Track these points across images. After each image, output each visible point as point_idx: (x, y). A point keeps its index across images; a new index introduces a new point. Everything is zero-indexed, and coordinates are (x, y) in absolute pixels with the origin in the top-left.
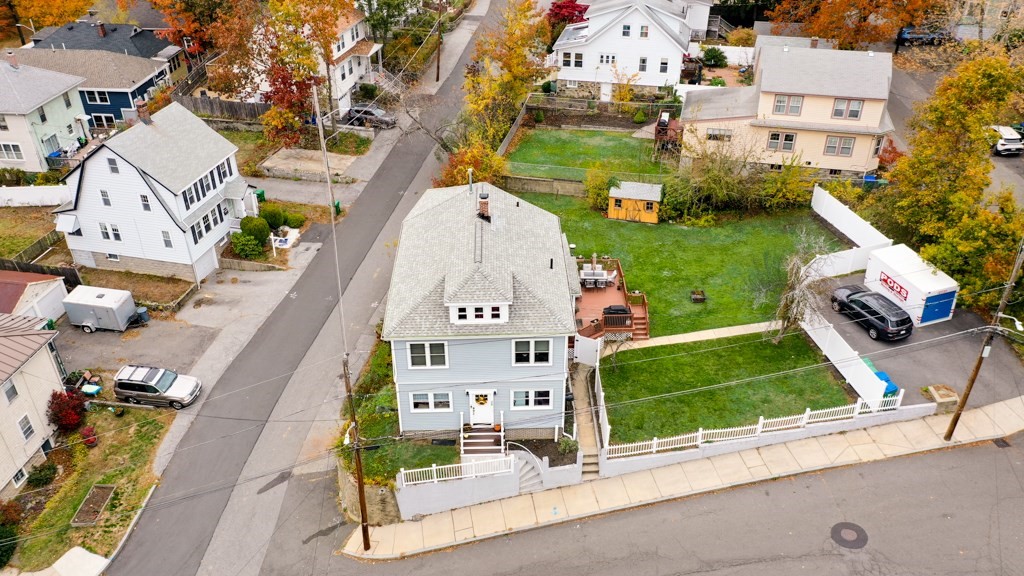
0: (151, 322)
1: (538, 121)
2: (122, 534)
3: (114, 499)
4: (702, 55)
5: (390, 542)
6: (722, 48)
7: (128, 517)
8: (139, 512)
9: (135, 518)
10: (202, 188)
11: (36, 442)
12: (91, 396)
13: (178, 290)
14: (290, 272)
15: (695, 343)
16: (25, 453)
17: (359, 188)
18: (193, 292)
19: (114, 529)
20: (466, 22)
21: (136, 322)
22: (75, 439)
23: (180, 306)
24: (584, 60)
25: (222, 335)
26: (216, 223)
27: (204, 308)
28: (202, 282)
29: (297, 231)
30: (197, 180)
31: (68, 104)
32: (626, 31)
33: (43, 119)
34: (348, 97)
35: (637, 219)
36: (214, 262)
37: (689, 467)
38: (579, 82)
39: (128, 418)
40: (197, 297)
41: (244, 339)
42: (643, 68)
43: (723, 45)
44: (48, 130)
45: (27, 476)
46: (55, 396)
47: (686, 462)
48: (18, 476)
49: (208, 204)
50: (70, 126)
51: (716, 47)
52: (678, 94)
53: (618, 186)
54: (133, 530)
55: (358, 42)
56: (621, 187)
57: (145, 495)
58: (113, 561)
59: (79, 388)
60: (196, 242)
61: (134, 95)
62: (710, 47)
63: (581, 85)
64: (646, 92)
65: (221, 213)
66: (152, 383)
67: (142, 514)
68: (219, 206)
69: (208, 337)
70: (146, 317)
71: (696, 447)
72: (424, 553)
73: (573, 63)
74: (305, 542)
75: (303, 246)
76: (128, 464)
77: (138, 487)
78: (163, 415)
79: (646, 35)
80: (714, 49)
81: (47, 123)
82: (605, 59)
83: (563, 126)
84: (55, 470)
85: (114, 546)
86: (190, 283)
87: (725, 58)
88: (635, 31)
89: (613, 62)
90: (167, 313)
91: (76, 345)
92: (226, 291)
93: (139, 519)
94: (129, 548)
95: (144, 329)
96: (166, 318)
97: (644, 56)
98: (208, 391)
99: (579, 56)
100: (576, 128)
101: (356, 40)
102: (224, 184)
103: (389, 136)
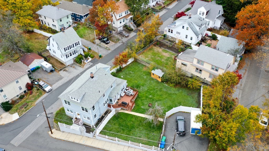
0: (55, 72)
1: (157, 45)
2: (24, 113)
3: (27, 106)
4: (211, 35)
5: (56, 134)
6: (217, 35)
7: (26, 110)
8: (29, 110)
9: (27, 111)
10: (70, 47)
11: (23, 91)
12: (36, 84)
13: (62, 66)
14: (83, 69)
15: (139, 116)
16: (20, 92)
17: (109, 52)
18: (65, 67)
19: (23, 112)
20: (165, 10)
21: (52, 71)
22: (29, 92)
23: (61, 70)
24: (173, 32)
25: (63, 79)
26: (73, 54)
27: (64, 72)
28: (68, 66)
29: (91, 59)
30: (69, 46)
31: (68, 18)
32: (183, 27)
33: (61, 21)
34: (122, 27)
35: (157, 79)
36: (72, 62)
37: (113, 144)
38: (172, 37)
39: (39, 91)
40: (65, 69)
41: (66, 81)
42: (186, 38)
43: (217, 34)
44: (62, 23)
45: (19, 96)
46: (28, 84)
47: (113, 143)
48: (18, 96)
49: (71, 50)
50: (68, 22)
51: (215, 34)
52: (192, 47)
53: (154, 70)
54: (26, 113)
55: (127, 15)
56: (155, 70)
57: (31, 107)
58: (20, 118)
59: (35, 82)
60: (67, 58)
61: (84, 16)
62: (214, 34)
63: (172, 38)
64: (187, 44)
65: (75, 52)
66: (43, 86)
67: (29, 111)
68: (75, 51)
69: (61, 78)
70: (54, 71)
71: (116, 141)
72: (59, 139)
73: (170, 32)
74: (45, 128)
75: (90, 63)
76: (33, 100)
77: (31, 105)
78: (43, 92)
79: (188, 30)
80: (214, 35)
81: (61, 22)
82: (178, 33)
83: (162, 48)
84: (24, 97)
85: (21, 115)
86: (65, 65)
87: (217, 38)
88: (185, 28)
89: (180, 34)
90: (57, 71)
91: (41, 73)
92: (71, 69)
93: (28, 111)
94: (24, 116)
95: (53, 73)
96: (57, 72)
97: (187, 35)
98: (53, 90)
99: (172, 30)
100: (164, 49)
101: (127, 14)
102: (76, 47)
103: (124, 40)
